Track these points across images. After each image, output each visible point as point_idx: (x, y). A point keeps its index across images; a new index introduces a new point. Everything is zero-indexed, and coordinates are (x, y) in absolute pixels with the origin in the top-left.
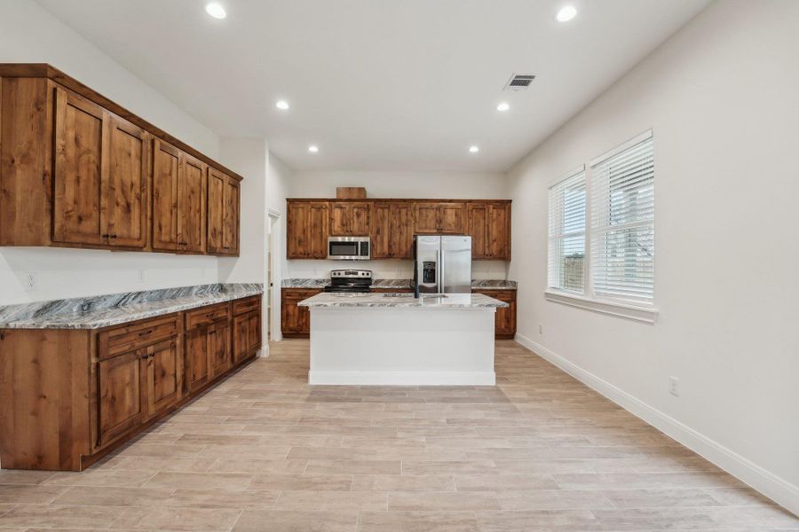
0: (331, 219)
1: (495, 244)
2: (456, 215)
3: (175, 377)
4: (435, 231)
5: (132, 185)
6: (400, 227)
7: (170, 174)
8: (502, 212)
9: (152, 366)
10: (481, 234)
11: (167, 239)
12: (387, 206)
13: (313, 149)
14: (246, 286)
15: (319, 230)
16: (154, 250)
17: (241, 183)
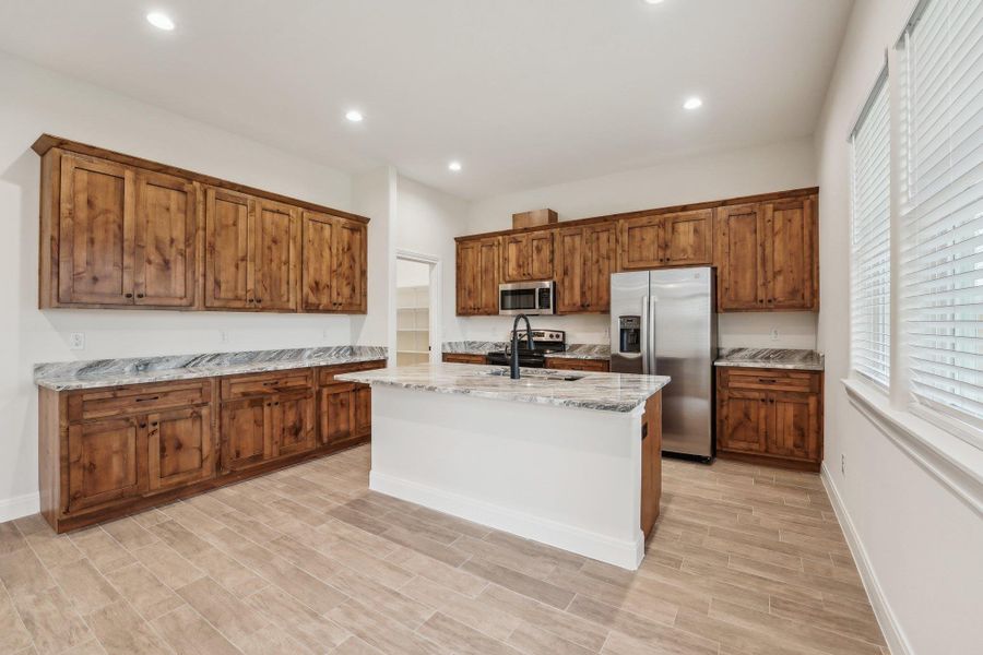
0: (506, 260)
1: (780, 278)
2: (696, 231)
3: (201, 450)
4: (656, 264)
5: (172, 241)
6: (598, 261)
7: (235, 224)
8: (797, 215)
9: (157, 436)
10: (749, 261)
11: (230, 295)
12: (578, 231)
13: (455, 166)
14: (372, 349)
15: (491, 276)
16: (208, 309)
17: (369, 225)
